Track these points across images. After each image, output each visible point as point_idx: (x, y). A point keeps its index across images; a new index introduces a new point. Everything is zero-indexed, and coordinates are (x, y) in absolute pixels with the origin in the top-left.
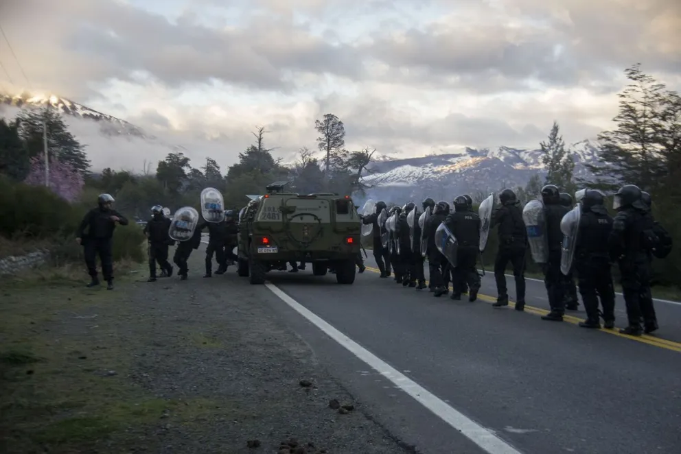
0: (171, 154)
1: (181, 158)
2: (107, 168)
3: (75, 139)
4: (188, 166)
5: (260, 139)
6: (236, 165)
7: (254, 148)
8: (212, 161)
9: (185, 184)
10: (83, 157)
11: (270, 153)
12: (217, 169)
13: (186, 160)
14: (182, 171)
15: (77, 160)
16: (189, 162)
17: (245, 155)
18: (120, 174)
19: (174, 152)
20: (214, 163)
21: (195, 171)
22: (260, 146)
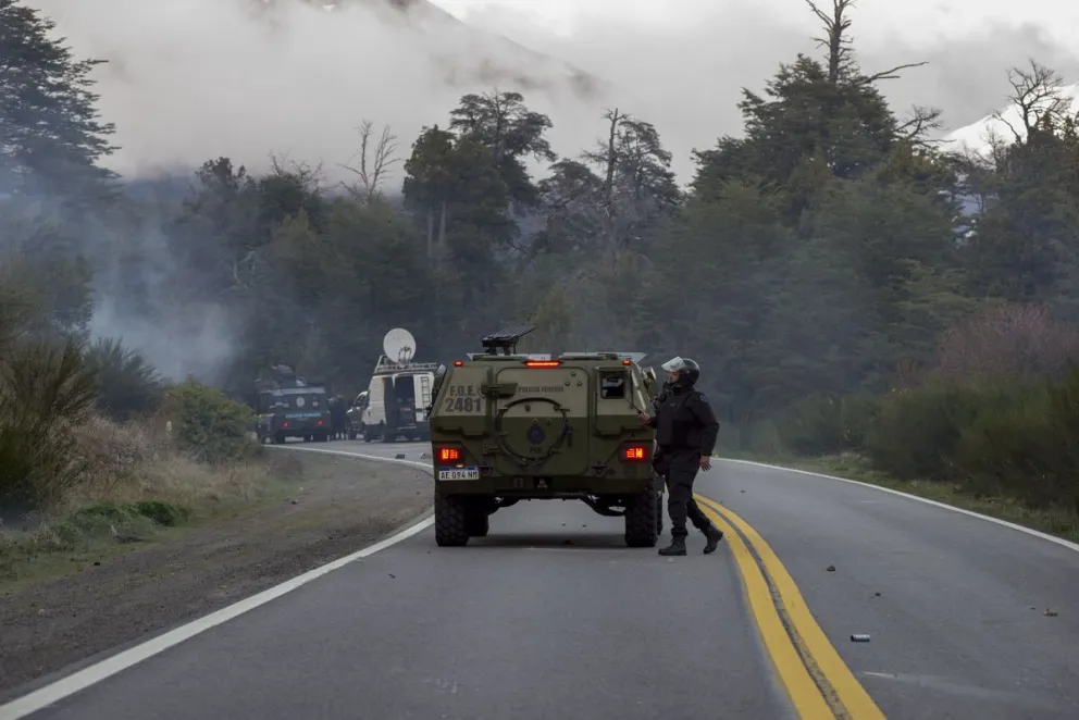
0: (470, 100)
1: (512, 117)
2: (216, 158)
3: (50, 36)
4: (543, 147)
5: (837, 29)
6: (728, 145)
7: (807, 66)
8: (638, 127)
9: (531, 225)
10: (84, 111)
11: (881, 88)
12: (659, 163)
13: (535, 122)
14: (519, 170)
15: (56, 124)
16: (545, 134)
17: (769, 99)
18: (268, 183)
19: (485, 91)
20: (648, 135)
21: (572, 171)
22: (834, 60)
